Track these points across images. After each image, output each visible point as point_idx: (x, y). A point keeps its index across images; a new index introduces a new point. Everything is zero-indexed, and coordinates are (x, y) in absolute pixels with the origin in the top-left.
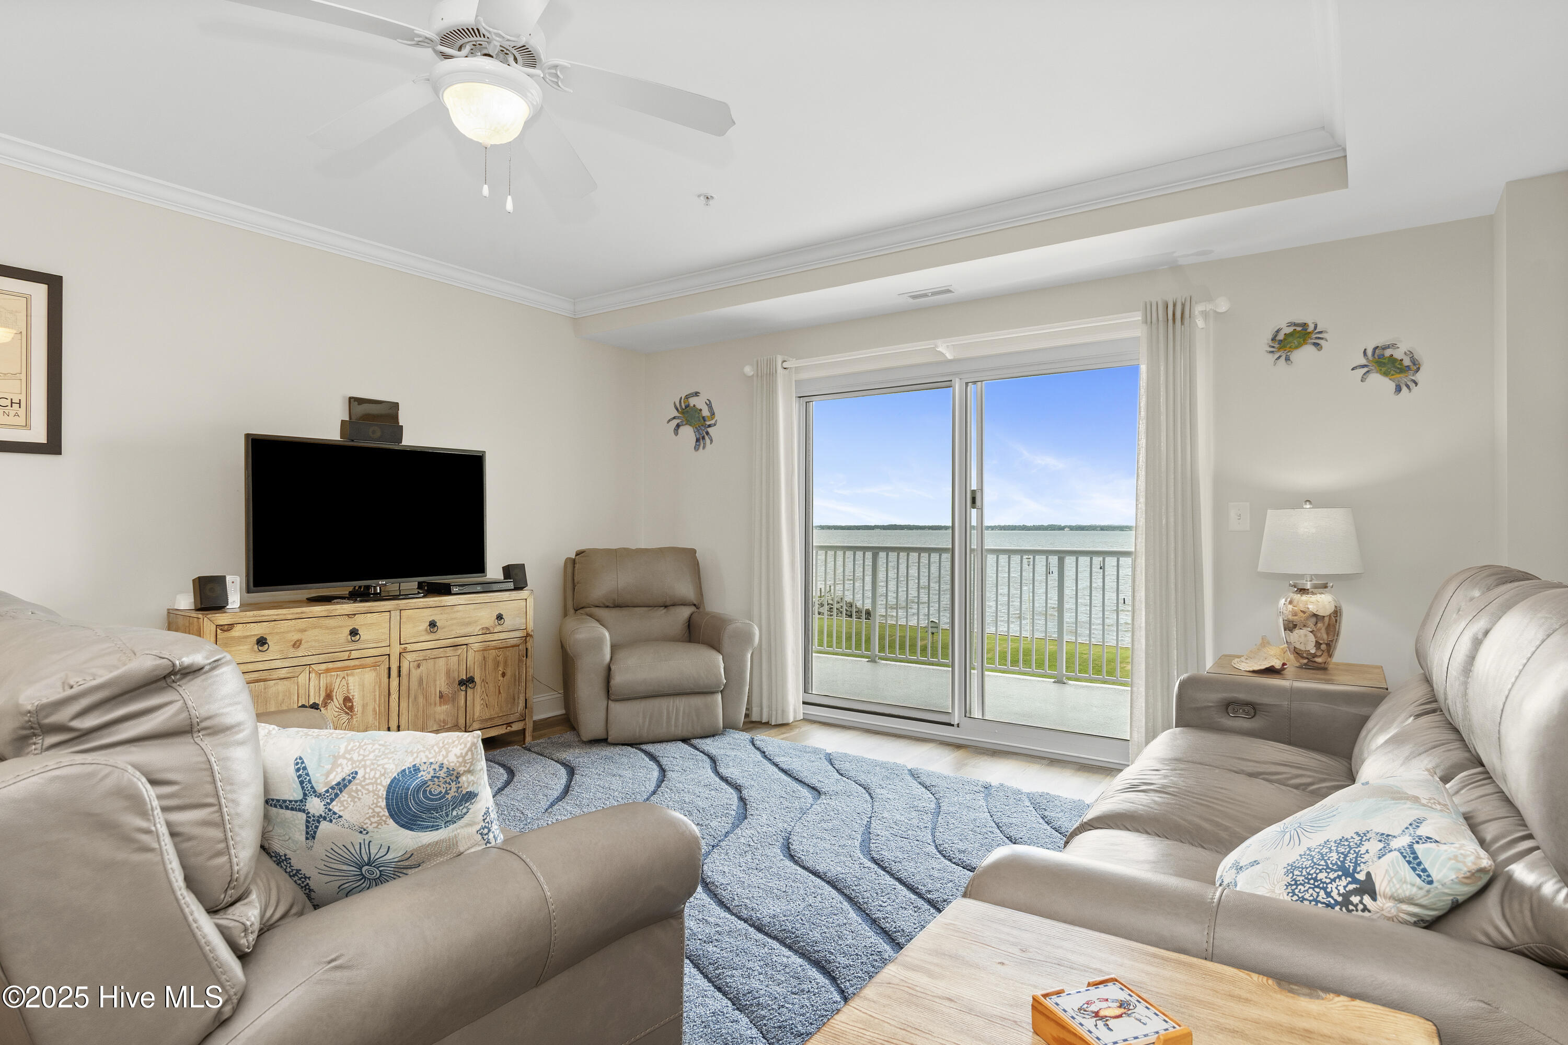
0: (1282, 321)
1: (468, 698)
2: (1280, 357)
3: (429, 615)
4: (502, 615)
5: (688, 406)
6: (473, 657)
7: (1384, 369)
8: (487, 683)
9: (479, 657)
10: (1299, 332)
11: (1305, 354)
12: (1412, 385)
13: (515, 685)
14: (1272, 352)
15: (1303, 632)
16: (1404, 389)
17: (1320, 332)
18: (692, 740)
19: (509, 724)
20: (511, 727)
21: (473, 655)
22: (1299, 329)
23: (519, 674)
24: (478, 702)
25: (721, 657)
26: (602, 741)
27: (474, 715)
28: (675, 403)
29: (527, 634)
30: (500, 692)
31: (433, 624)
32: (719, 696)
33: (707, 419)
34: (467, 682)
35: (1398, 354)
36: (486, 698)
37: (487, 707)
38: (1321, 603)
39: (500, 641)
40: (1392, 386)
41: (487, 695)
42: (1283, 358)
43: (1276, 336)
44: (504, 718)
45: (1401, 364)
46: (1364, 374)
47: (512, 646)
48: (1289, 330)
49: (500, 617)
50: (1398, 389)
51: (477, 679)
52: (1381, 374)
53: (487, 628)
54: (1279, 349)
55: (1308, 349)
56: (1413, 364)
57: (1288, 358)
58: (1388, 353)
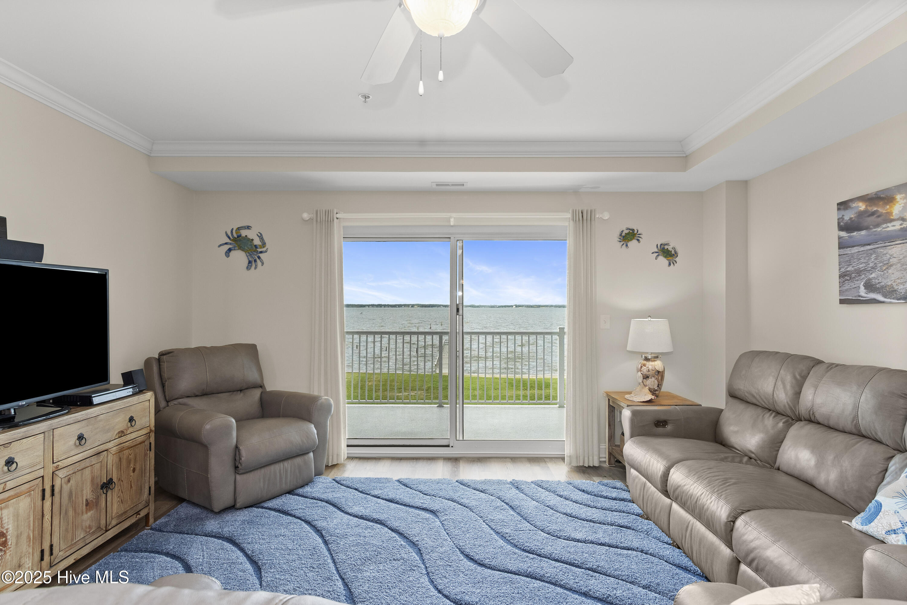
0: (623, 226)
1: (108, 499)
2: (623, 244)
3: (76, 430)
4: (133, 417)
5: (239, 236)
6: (111, 459)
7: (665, 255)
8: (122, 481)
9: (116, 459)
10: (631, 233)
11: (633, 244)
12: (675, 263)
13: (142, 477)
14: (620, 241)
15: (653, 379)
16: (672, 264)
17: (640, 234)
18: (295, 491)
19: (138, 513)
20: (139, 514)
21: (112, 458)
22: (631, 231)
23: (145, 466)
24: (116, 499)
25: (313, 426)
26: (232, 508)
27: (112, 513)
28: (226, 232)
29: (151, 430)
30: (131, 487)
31: (81, 438)
32: (311, 454)
33: (258, 247)
34: (107, 485)
35: (670, 248)
36: (122, 494)
37: (122, 503)
38: (658, 365)
39: (131, 441)
40: (667, 262)
41: (122, 492)
42: (625, 245)
43: (622, 234)
44: (134, 508)
45: (671, 253)
46: (657, 256)
47: (140, 443)
48: (627, 231)
49: (131, 419)
50: (670, 264)
51: (115, 480)
52: (663, 257)
53: (122, 432)
54: (623, 240)
55: (634, 242)
56: (676, 253)
57: (627, 245)
58: (666, 247)
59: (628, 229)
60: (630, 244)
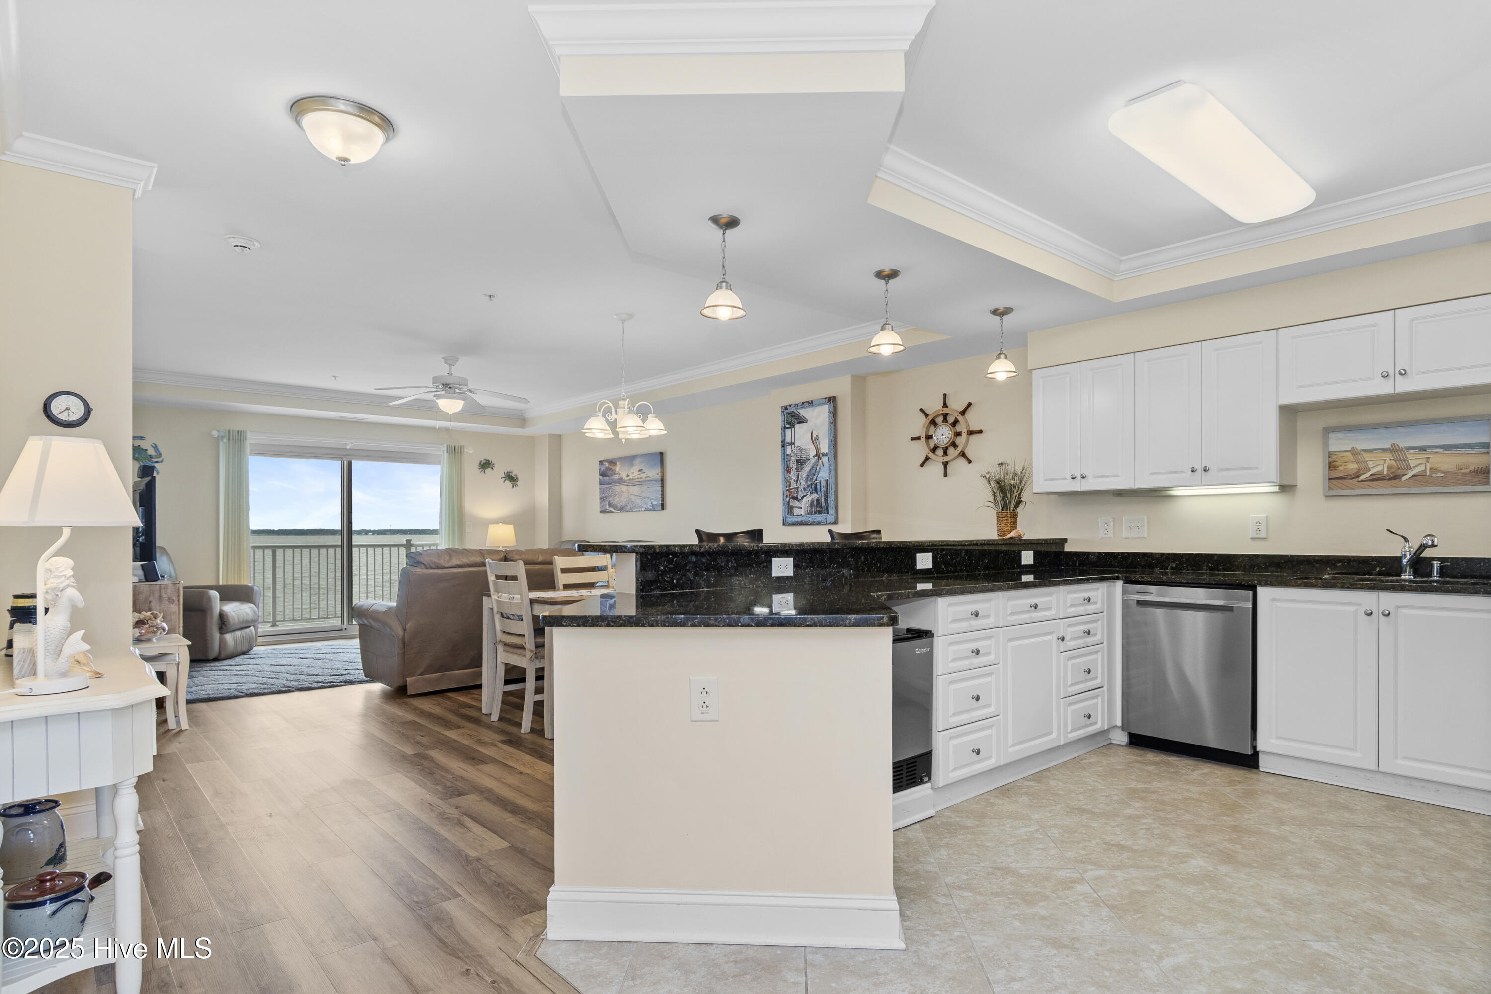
0: (482, 457)
2: (482, 471)
7: (509, 479)
10: (487, 463)
11: (488, 470)
12: (516, 485)
14: (480, 469)
17: (493, 464)
32: (253, 628)
35: (513, 475)
40: (512, 485)
43: (481, 463)
45: (514, 478)
46: (504, 480)
48: (484, 461)
50: (513, 487)
52: (509, 481)
54: (482, 468)
55: (489, 469)
56: (517, 478)
57: (484, 472)
58: (511, 474)
59: (485, 460)
60: (486, 470)
